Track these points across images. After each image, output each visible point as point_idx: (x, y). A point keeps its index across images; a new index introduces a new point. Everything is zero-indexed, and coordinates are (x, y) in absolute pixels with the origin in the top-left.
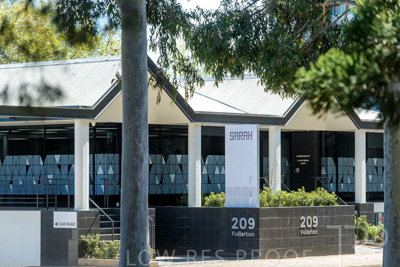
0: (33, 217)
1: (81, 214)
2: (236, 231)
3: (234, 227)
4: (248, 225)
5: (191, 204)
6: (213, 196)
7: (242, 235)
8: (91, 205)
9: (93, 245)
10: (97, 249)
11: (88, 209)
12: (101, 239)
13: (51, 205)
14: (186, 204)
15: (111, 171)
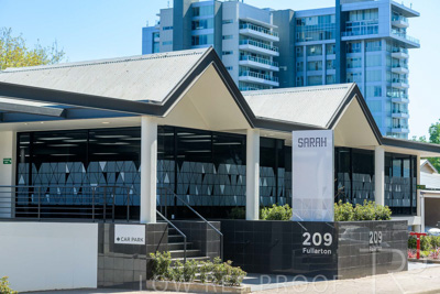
0: (89, 231)
1: (149, 228)
2: (307, 247)
3: (305, 243)
4: (323, 241)
5: (249, 217)
6: (275, 209)
7: (316, 252)
8: (159, 218)
9: (164, 264)
10: (170, 269)
11: (155, 222)
12: (173, 255)
13: (109, 217)
14: (244, 217)
15: (167, 180)
